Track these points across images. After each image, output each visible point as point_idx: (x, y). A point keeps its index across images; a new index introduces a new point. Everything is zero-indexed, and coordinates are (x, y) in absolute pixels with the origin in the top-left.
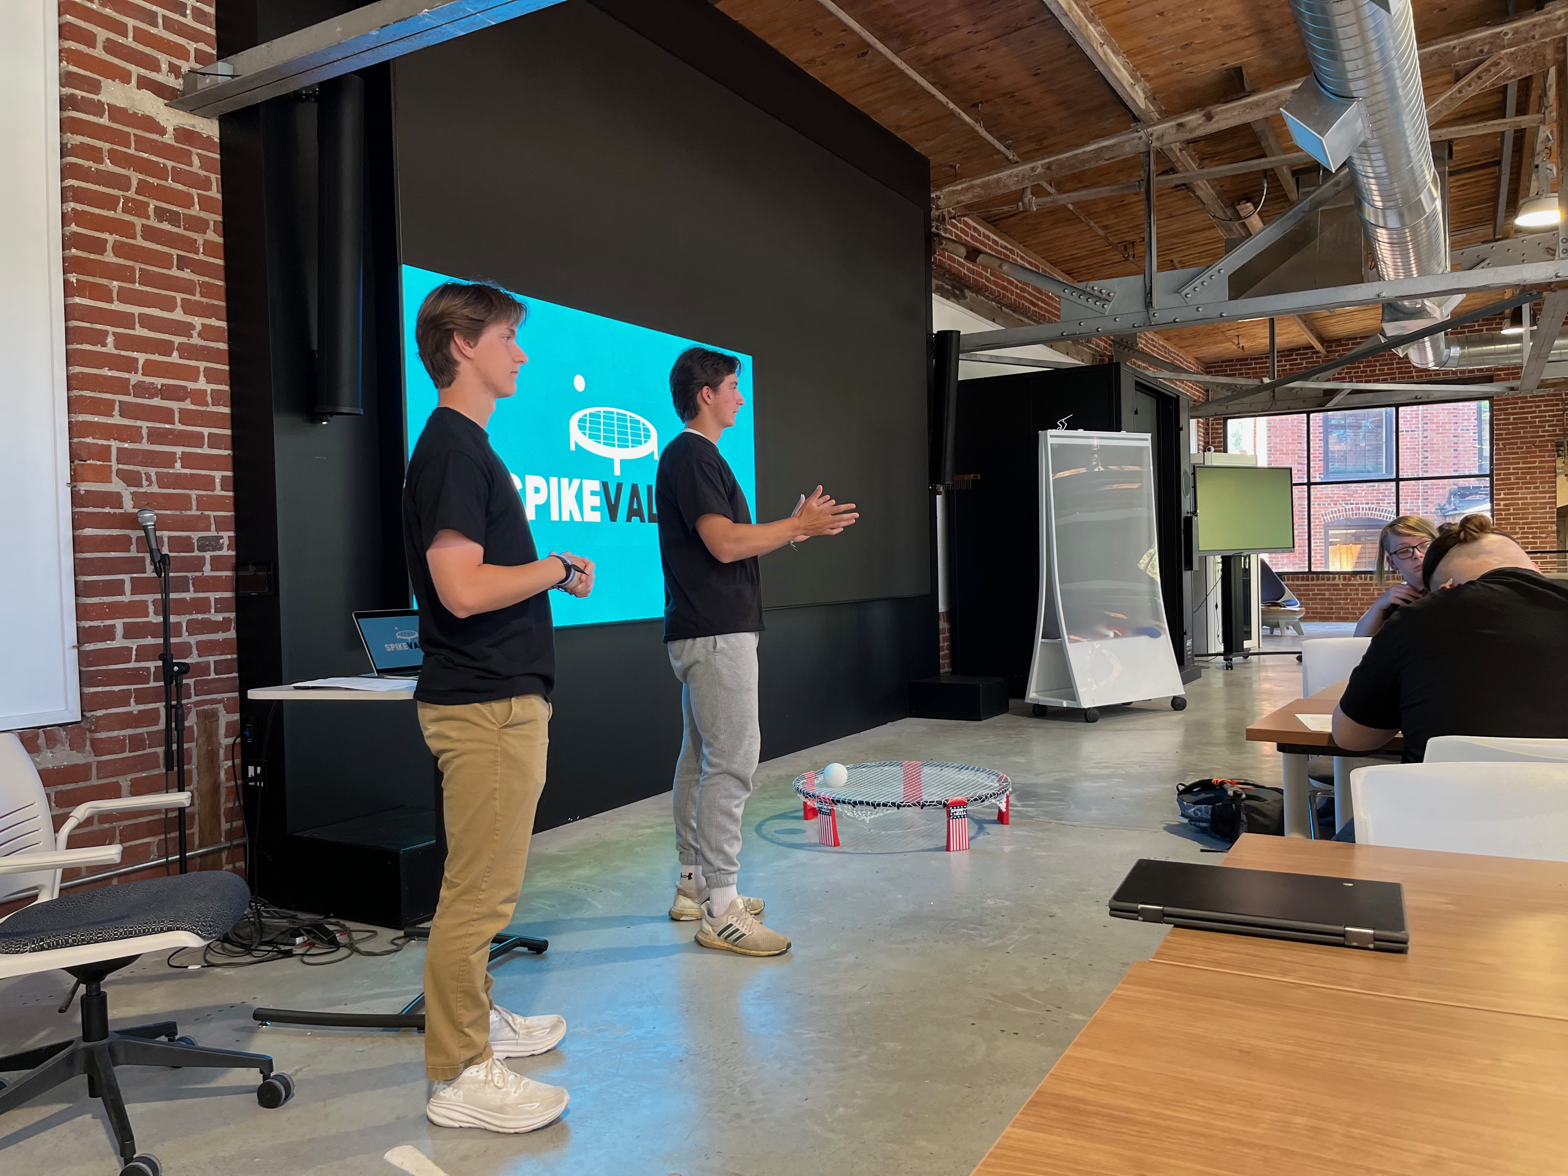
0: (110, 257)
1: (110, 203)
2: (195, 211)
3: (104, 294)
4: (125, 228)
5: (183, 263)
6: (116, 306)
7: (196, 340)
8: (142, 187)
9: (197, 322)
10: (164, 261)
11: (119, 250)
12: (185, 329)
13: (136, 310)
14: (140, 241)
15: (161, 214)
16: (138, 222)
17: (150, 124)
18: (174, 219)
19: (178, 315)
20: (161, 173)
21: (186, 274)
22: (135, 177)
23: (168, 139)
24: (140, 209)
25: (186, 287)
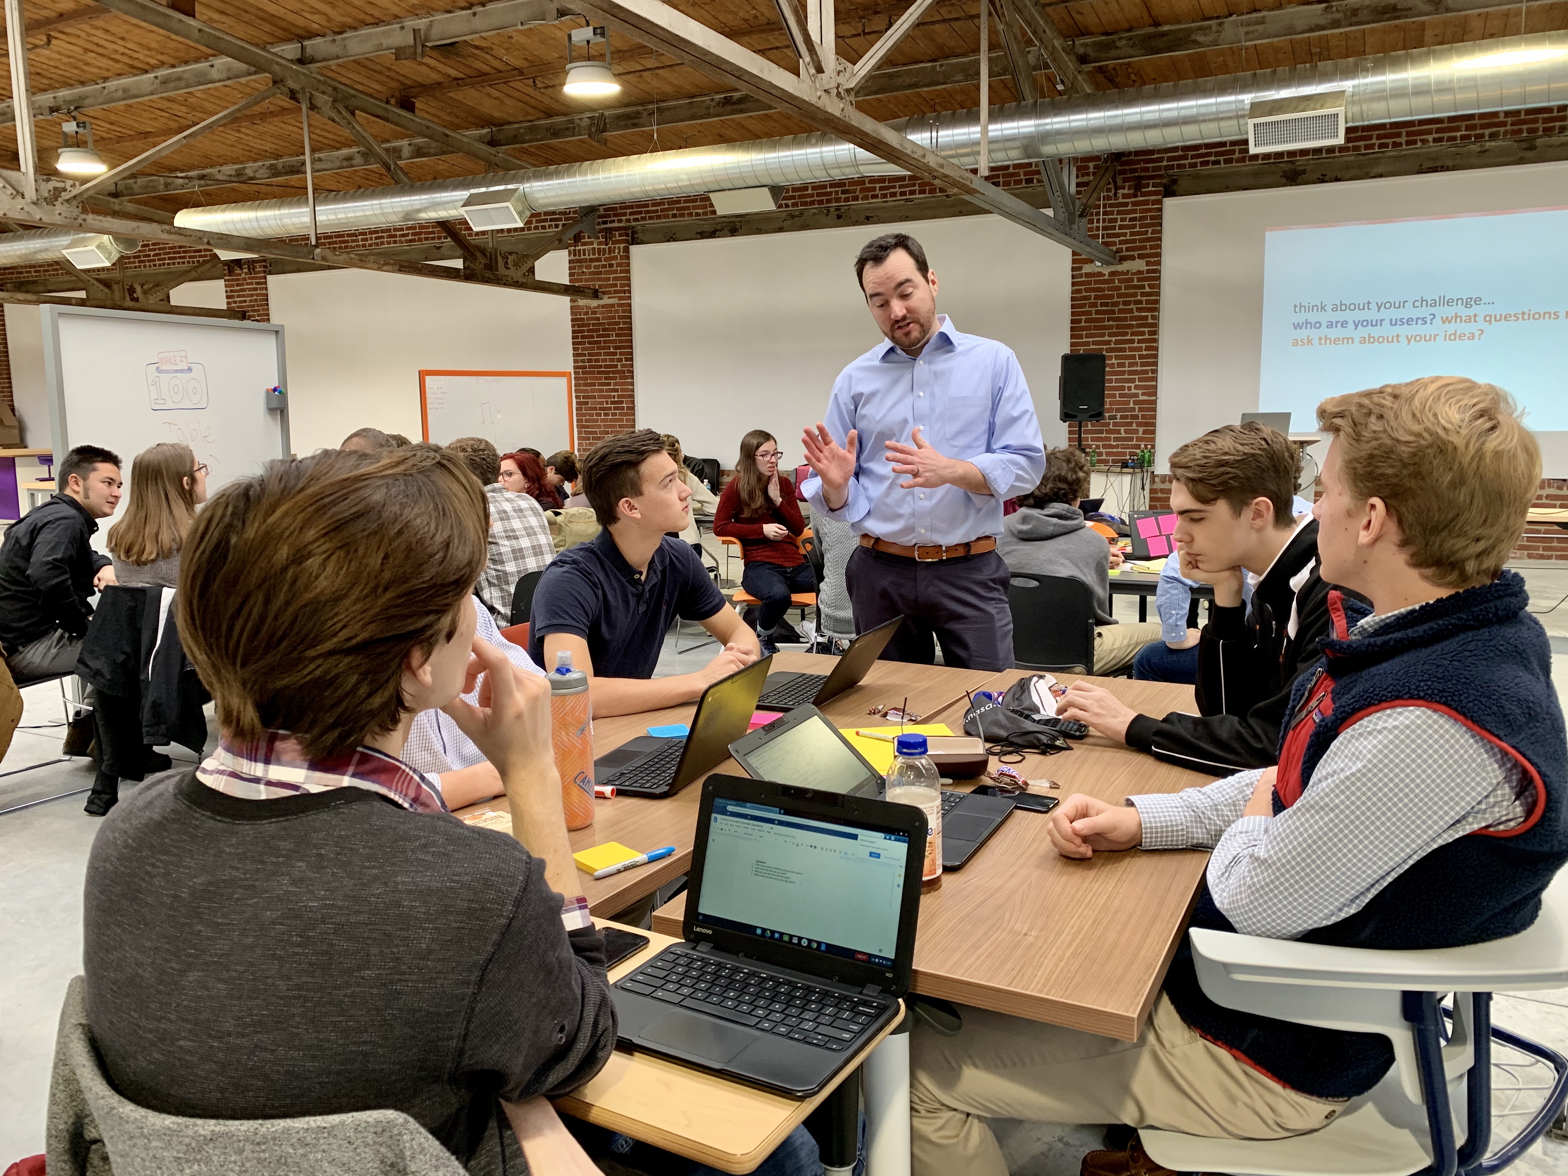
0: (1083, 324)
1: (1084, 306)
2: (1116, 299)
3: (1081, 337)
4: (1090, 313)
5: (1109, 319)
6: (1084, 340)
7: (1113, 346)
8: (1096, 297)
9: (1114, 339)
10: (1103, 320)
11: (1086, 321)
12: (1108, 343)
13: (1091, 340)
14: (1094, 316)
15: (1102, 305)
16: (1093, 309)
17: (1100, 274)
18: (1107, 305)
19: (1107, 338)
20: (1103, 290)
21: (1111, 323)
22: (1093, 294)
23: (1106, 277)
24: (1094, 305)
25: (1111, 327)
